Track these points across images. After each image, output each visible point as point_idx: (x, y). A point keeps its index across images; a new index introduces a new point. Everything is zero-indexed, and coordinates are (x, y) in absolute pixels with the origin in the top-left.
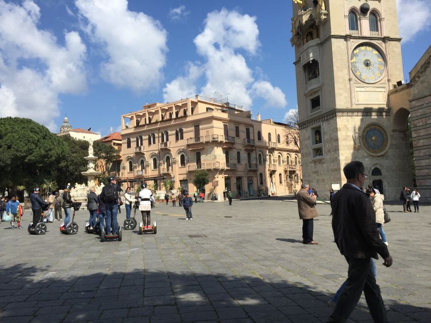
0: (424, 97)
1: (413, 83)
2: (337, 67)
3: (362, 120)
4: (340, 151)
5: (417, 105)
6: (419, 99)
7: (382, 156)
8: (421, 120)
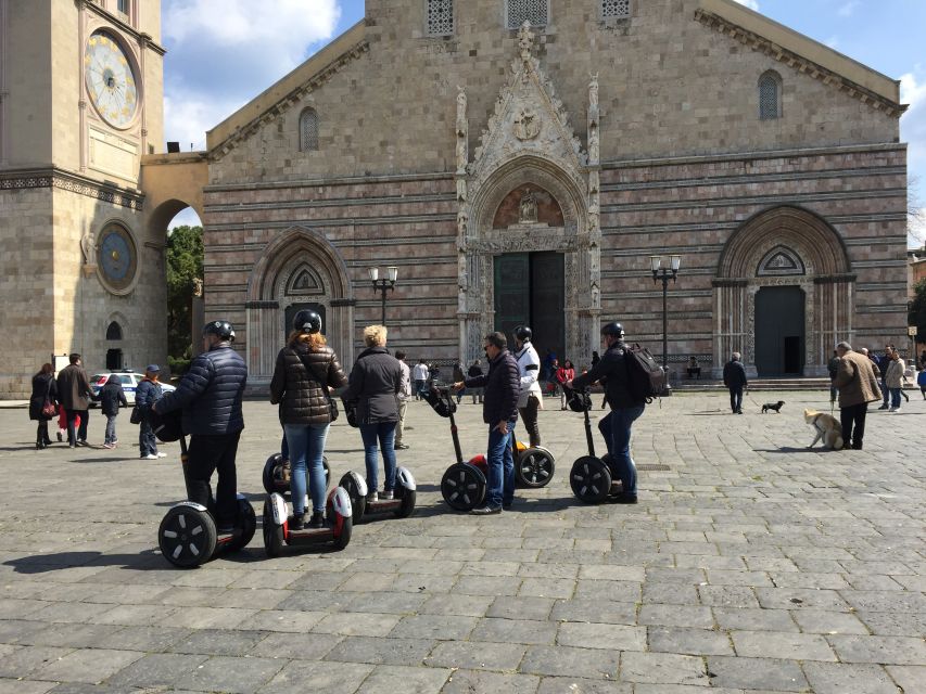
0: (240, 190)
1: (216, 156)
2: (57, 63)
3: (98, 207)
4: (55, 275)
5: (223, 201)
6: (229, 191)
7: (126, 297)
8: (228, 233)
